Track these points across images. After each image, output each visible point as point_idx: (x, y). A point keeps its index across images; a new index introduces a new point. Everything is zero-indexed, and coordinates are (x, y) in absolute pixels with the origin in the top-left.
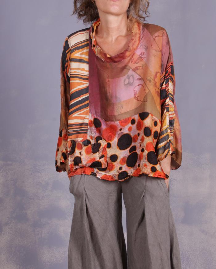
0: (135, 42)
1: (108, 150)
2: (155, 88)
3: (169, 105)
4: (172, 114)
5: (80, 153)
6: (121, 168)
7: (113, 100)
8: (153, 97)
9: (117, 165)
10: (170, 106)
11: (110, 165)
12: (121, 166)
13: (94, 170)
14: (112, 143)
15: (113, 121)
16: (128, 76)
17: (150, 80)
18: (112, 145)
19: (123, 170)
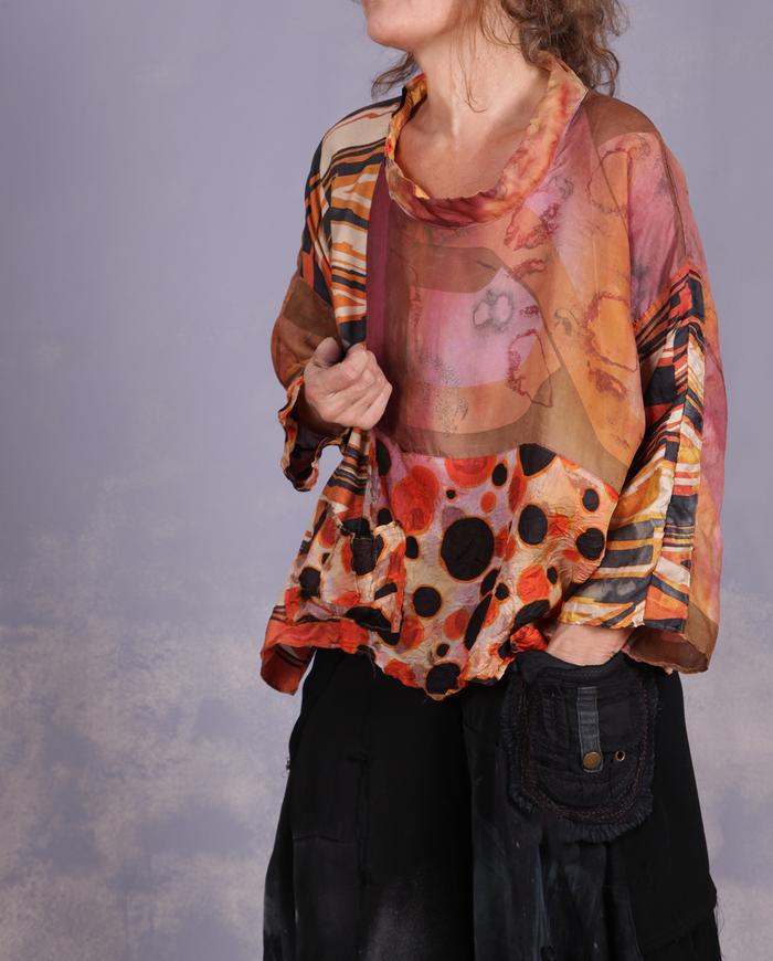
0: (531, 161)
1: (408, 563)
2: (588, 358)
3: (677, 434)
4: (686, 475)
5: (325, 556)
6: (443, 650)
7: (428, 373)
8: (574, 392)
9: (431, 632)
10: (682, 441)
11: (410, 624)
12: (444, 639)
13: (367, 638)
14: (421, 538)
15: (423, 452)
16: (489, 292)
17: (569, 323)
18: (423, 550)
19: (449, 658)
